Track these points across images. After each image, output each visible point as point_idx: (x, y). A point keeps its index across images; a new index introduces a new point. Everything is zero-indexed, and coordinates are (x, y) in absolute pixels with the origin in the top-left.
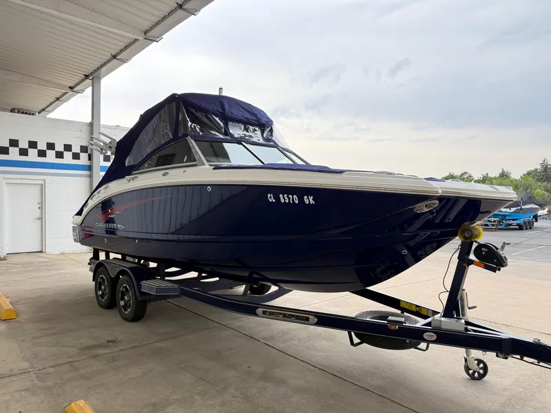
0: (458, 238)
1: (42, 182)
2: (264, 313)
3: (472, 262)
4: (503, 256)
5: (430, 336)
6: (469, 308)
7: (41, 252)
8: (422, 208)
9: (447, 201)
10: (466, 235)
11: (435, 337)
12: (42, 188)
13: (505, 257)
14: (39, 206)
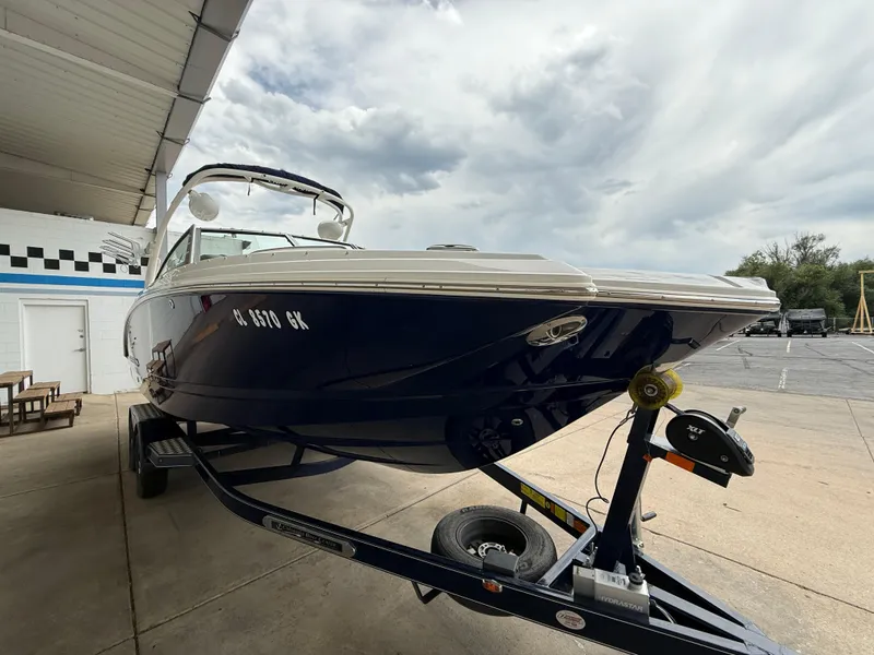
0: (626, 395)
1: (84, 304)
2: (274, 525)
3: (659, 452)
4: (744, 448)
5: (573, 619)
6: (644, 520)
7: (85, 393)
8: (546, 334)
9: (603, 314)
10: (649, 393)
11: (581, 625)
12: (84, 310)
13: (748, 450)
14: (81, 334)
